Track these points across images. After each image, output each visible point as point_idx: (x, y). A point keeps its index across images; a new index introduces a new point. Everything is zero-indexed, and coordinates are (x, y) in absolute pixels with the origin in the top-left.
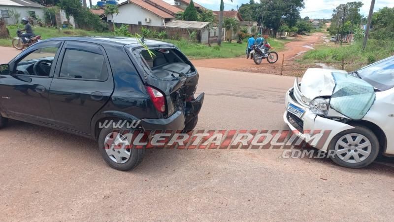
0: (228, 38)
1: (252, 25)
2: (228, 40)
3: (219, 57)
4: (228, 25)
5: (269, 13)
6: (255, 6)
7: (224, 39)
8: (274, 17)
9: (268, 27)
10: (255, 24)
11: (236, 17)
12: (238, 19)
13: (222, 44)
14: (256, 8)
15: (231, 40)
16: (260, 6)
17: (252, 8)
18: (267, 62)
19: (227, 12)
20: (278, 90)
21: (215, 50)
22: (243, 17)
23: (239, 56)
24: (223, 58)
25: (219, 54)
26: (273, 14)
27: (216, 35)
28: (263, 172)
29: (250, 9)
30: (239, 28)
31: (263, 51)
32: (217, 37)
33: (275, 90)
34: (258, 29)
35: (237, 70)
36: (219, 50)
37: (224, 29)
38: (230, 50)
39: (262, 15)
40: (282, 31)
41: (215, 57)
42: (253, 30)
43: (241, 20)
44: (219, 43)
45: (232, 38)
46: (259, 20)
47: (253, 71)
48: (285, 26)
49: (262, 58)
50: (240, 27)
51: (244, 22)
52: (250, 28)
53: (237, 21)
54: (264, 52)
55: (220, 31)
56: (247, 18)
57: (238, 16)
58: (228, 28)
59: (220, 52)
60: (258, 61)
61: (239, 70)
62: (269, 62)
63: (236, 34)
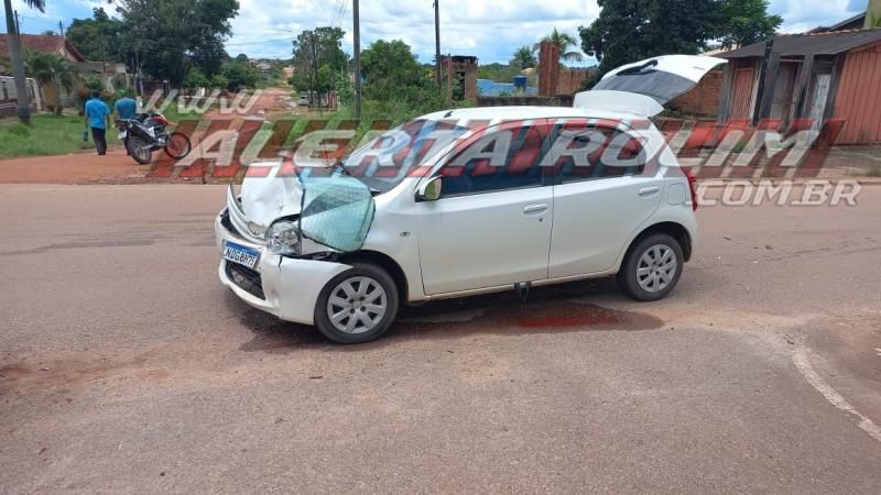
0: (52, 103)
1: (113, 72)
2: (51, 109)
3: (31, 153)
4: (42, 70)
5: (151, 44)
6: (111, 26)
7: (39, 107)
8: (166, 53)
9: (156, 75)
10: (121, 69)
11: (62, 51)
12: (69, 57)
13: (34, 120)
14: (115, 31)
15: (60, 109)
16: (125, 28)
17: (105, 31)
18: (167, 157)
19: (33, 39)
20: (202, 218)
21: (13, 135)
22: (86, 52)
24: (45, 154)
25: (29, 146)
26: (162, 47)
27: (10, 97)
29: (99, 33)
30: (78, 78)
31: (151, 131)
32: (13, 101)
33: (195, 218)
34: (132, 80)
35: (90, 182)
36: (26, 134)
37: (32, 82)
38: (61, 133)
39: (136, 49)
40: (193, 85)
41: (16, 155)
42: (118, 84)
43: (80, 60)
44: (25, 117)
45: (63, 104)
46: (130, 59)
47: (133, 182)
48: (196, 74)
49: (152, 149)
50: (81, 75)
51: (90, 64)
52: (110, 78)
53: (69, 61)
54: (153, 135)
55: (20, 85)
56: (95, 53)
57: (68, 47)
58: (45, 79)
59: (32, 142)
60: (143, 157)
61: (96, 182)
62: (171, 156)
63: (73, 94)
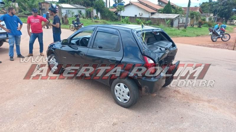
1: (209, 16)
2: (191, 25)
3: (185, 36)
4: (192, 16)
5: (223, 7)
6: (213, 3)
7: (189, 25)
8: (227, 10)
9: (222, 17)
10: (212, 15)
11: (198, 11)
12: (200, 12)
13: (187, 28)
14: (213, 4)
15: (194, 26)
16: (216, 3)
17: (211, 5)
18: (221, 41)
19: (192, 8)
20: (232, 61)
21: (183, 32)
22: (203, 11)
23: (199, 36)
24: (188, 37)
25: (185, 34)
26: (226, 8)
27: (183, 22)
28: (225, 122)
29: (209, 5)
30: (200, 18)
31: (219, 33)
32: (184, 23)
33: (230, 60)
34: (214, 18)
35: (199, 45)
36: (185, 31)
37: (189, 19)
38: (193, 32)
39: (218, 9)
40: (232, 19)
41: (182, 36)
42: (210, 19)
43: (202, 13)
44: (185, 27)
45: (194, 24)
46: (214, 13)
47: (210, 47)
49: (218, 38)
50: (201, 17)
51: (204, 14)
52: (208, 18)
53: (199, 13)
54: (219, 34)
55: (187, 20)
56: (205, 11)
57: (200, 10)
58: (192, 18)
59: (186, 34)
60: (214, 40)
61: (201, 45)
62: (223, 41)
63: (198, 22)
